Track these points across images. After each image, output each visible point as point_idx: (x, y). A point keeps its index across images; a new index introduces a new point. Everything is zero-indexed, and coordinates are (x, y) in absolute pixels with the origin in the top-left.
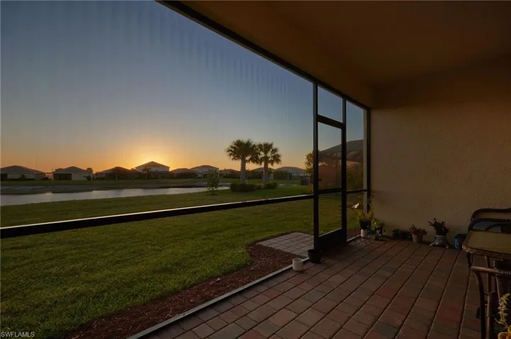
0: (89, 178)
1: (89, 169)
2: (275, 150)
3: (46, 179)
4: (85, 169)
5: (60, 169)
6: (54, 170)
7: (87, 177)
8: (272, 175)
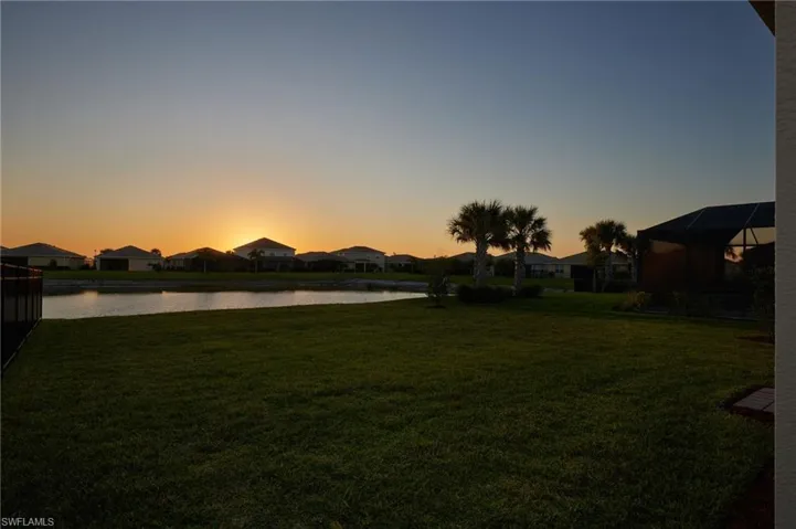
0: (157, 268)
1: (155, 251)
2: (540, 222)
3: (86, 267)
4: (149, 251)
5: (107, 251)
6: (98, 253)
7: (155, 266)
8: (492, 269)
